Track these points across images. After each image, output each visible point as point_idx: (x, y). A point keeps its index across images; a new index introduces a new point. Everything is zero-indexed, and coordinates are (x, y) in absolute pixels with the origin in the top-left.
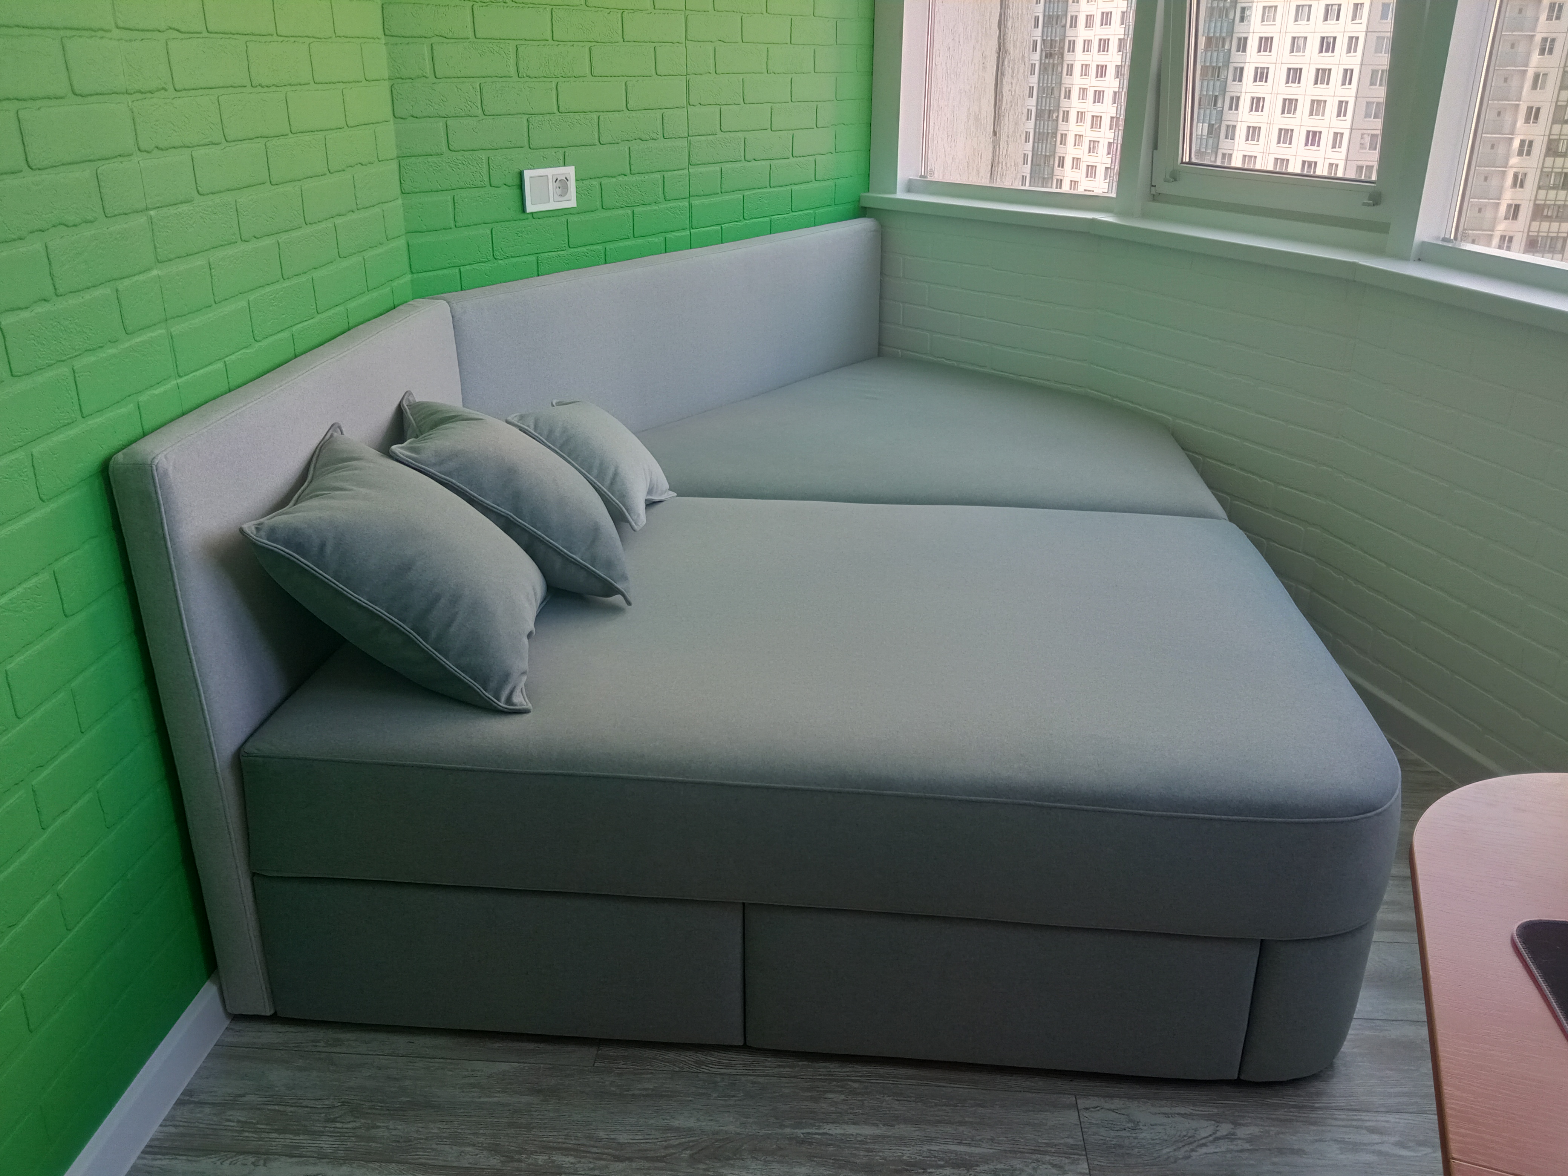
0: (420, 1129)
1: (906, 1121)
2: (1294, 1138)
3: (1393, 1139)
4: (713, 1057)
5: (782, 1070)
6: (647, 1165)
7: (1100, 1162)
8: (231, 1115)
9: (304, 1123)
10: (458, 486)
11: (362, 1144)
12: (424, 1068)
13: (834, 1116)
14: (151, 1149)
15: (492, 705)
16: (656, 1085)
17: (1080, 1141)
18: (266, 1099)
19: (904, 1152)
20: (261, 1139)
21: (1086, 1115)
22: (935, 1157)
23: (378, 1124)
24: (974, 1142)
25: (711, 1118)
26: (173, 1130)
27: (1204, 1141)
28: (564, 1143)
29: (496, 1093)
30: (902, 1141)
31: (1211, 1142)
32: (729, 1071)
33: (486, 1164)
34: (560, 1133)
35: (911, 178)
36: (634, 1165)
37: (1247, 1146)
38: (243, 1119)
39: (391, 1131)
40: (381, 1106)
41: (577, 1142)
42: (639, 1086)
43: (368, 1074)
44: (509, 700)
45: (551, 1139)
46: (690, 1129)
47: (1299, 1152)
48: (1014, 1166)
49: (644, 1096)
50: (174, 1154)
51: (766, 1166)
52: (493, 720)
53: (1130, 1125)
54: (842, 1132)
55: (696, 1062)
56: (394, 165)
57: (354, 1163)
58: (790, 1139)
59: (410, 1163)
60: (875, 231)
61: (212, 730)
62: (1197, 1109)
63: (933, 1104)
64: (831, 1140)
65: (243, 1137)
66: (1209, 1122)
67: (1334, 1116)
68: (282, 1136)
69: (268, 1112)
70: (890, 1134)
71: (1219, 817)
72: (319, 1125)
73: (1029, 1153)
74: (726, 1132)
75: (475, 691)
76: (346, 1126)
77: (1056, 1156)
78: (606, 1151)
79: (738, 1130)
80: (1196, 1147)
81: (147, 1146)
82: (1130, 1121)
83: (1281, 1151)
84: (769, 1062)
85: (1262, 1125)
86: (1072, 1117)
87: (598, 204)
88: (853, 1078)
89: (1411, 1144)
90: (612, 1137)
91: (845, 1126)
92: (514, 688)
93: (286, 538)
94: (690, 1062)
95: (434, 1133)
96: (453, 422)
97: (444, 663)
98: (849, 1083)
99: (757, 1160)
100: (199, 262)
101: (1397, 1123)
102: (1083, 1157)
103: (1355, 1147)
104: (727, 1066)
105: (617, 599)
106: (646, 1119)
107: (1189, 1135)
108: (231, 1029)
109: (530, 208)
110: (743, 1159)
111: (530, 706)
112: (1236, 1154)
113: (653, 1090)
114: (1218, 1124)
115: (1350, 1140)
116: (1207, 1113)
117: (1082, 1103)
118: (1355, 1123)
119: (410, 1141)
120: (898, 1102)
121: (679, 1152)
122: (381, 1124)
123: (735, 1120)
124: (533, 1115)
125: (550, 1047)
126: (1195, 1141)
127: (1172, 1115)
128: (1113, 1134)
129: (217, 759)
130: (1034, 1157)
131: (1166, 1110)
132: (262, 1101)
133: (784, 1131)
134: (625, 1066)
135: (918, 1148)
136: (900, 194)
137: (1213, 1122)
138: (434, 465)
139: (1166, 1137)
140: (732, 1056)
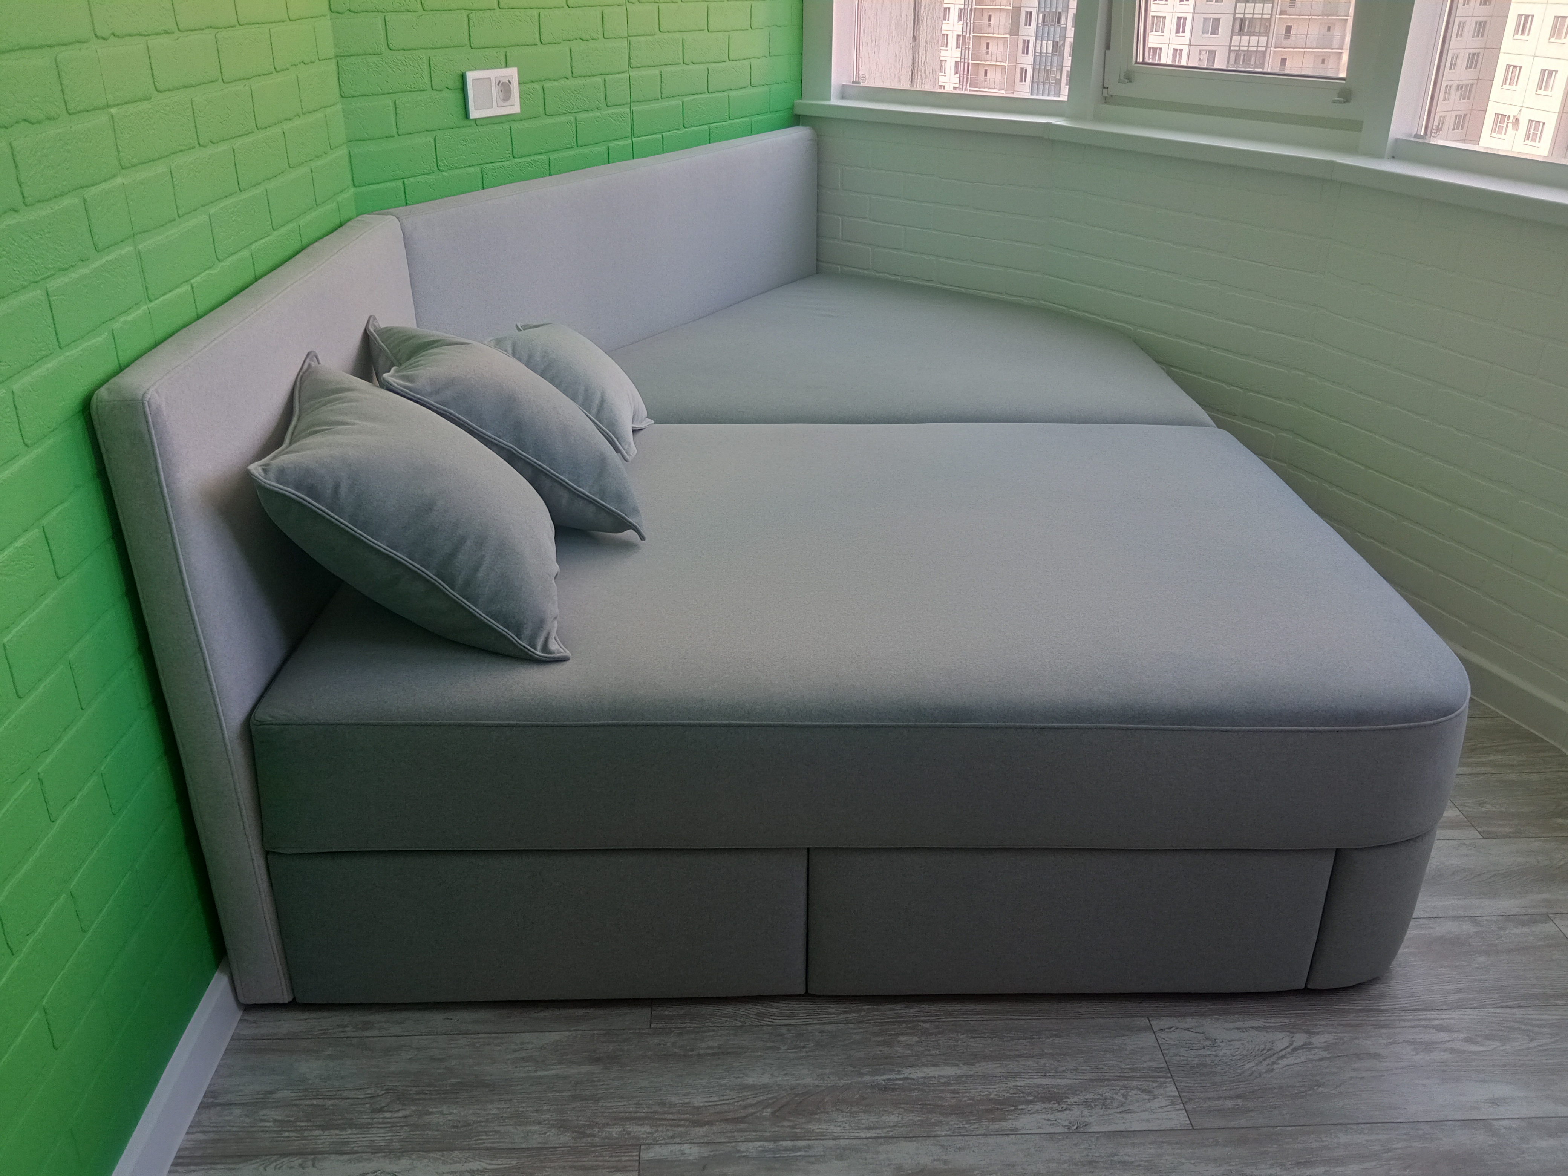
0: (478, 1112)
1: (987, 1058)
2: (1369, 1042)
3: (1461, 1036)
4: (774, 1008)
5: (848, 1015)
6: (729, 1127)
7: (1188, 1083)
8: (264, 1115)
9: (349, 1116)
10: (457, 418)
11: (418, 1132)
12: (468, 1045)
13: (911, 1059)
14: (180, 1161)
15: (527, 654)
16: (721, 1043)
17: (1163, 1063)
18: (300, 1094)
19: (991, 1090)
20: (304, 1138)
21: (1163, 1036)
22: (1023, 1093)
23: (431, 1110)
24: (1059, 1074)
25: (785, 1072)
26: (201, 1137)
27: (1283, 1053)
28: (636, 1112)
29: (552, 1065)
30: (985, 1079)
31: (1290, 1053)
32: (793, 1021)
33: (557, 1142)
34: (630, 1102)
35: (844, 83)
36: (715, 1128)
37: (1325, 1054)
38: (280, 1118)
39: (446, 1116)
40: (430, 1091)
41: (650, 1110)
42: (703, 1045)
43: (409, 1057)
44: (545, 649)
45: (622, 1109)
46: (765, 1086)
47: (1377, 1056)
48: (1104, 1095)
49: (709, 1054)
50: (211, 1164)
51: (854, 1117)
52: (532, 670)
53: (1208, 1043)
54: (923, 1075)
55: (757, 1014)
56: (332, 65)
57: (412, 1154)
58: (872, 1087)
59: (475, 1149)
60: (811, 140)
61: (220, 698)
62: (1269, 1021)
63: (1009, 1039)
64: (914, 1085)
65: (283, 1137)
66: (1284, 1033)
67: (1402, 1018)
68: (326, 1133)
69: (306, 1108)
70: (972, 1073)
71: (1306, 728)
72: (365, 1117)
73: (1115, 1080)
74: (805, 1086)
75: (509, 639)
76: (395, 1115)
77: (1143, 1081)
78: (683, 1116)
79: (816, 1082)
80: (1277, 1060)
81: (177, 1157)
82: (1207, 1039)
83: (1358, 1056)
84: (833, 1008)
85: (1335, 1033)
86: (1148, 1039)
87: (541, 109)
88: (923, 1018)
89: (1479, 1039)
90: (686, 1101)
91: (925, 1069)
92: (548, 634)
93: (297, 479)
94: (751, 1016)
95: (493, 1114)
96: (436, 347)
97: (473, 612)
98: (920, 1023)
99: (843, 1112)
100: (161, 168)
101: (1461, 1019)
102: (1170, 1079)
103: (1428, 1047)
104: (791, 1016)
105: (629, 534)
106: (717, 1078)
107: (1267, 1048)
108: (245, 1020)
109: (474, 114)
110: (827, 1113)
111: (568, 653)
112: (1317, 1063)
113: (719, 1048)
114: (1293, 1035)
115: (1422, 1040)
116: (1280, 1024)
117: (1156, 1024)
118: (1423, 1023)
119: (469, 1125)
120: (973, 1040)
121: (760, 1111)
122: (435, 1110)
123: (810, 1072)
124: (597, 1085)
125: (600, 1012)
126: (1274, 1054)
127: (1247, 1029)
128: (1193, 1053)
129: (225, 730)
130: (1121, 1083)
131: (1239, 1024)
132: (296, 1096)
133: (863, 1079)
134: (683, 1026)
135: (1003, 1085)
136: (835, 101)
137: (1288, 1033)
138: (430, 395)
139: (1245, 1052)
140: (794, 1005)
